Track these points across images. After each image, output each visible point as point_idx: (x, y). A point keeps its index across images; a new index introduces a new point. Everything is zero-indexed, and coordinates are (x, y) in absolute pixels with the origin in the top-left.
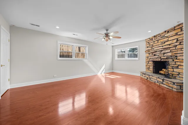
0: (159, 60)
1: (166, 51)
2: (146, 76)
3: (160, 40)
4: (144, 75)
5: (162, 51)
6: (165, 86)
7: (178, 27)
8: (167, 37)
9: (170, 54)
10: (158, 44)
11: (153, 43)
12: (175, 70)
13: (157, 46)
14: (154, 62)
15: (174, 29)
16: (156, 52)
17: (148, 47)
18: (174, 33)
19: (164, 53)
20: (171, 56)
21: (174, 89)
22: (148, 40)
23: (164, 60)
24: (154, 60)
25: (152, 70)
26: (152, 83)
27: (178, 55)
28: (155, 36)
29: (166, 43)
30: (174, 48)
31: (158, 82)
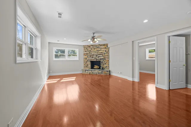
0: (96, 60)
1: (100, 56)
2: (89, 72)
3: (96, 48)
4: (87, 71)
5: (97, 55)
6: (103, 74)
7: (106, 45)
8: (100, 48)
9: (102, 57)
10: (94, 50)
11: (91, 49)
12: (105, 65)
13: (94, 52)
14: (91, 61)
15: (104, 45)
16: (93, 55)
17: (86, 51)
18: (104, 47)
19: (99, 57)
20: (103, 58)
21: (108, 74)
22: (86, 46)
23: (99, 60)
24: (92, 61)
25: (90, 67)
26: (95, 75)
27: (106, 58)
28: (92, 45)
29: (100, 51)
30: (104, 55)
31: (99, 73)
